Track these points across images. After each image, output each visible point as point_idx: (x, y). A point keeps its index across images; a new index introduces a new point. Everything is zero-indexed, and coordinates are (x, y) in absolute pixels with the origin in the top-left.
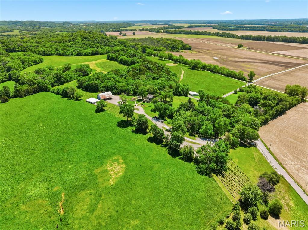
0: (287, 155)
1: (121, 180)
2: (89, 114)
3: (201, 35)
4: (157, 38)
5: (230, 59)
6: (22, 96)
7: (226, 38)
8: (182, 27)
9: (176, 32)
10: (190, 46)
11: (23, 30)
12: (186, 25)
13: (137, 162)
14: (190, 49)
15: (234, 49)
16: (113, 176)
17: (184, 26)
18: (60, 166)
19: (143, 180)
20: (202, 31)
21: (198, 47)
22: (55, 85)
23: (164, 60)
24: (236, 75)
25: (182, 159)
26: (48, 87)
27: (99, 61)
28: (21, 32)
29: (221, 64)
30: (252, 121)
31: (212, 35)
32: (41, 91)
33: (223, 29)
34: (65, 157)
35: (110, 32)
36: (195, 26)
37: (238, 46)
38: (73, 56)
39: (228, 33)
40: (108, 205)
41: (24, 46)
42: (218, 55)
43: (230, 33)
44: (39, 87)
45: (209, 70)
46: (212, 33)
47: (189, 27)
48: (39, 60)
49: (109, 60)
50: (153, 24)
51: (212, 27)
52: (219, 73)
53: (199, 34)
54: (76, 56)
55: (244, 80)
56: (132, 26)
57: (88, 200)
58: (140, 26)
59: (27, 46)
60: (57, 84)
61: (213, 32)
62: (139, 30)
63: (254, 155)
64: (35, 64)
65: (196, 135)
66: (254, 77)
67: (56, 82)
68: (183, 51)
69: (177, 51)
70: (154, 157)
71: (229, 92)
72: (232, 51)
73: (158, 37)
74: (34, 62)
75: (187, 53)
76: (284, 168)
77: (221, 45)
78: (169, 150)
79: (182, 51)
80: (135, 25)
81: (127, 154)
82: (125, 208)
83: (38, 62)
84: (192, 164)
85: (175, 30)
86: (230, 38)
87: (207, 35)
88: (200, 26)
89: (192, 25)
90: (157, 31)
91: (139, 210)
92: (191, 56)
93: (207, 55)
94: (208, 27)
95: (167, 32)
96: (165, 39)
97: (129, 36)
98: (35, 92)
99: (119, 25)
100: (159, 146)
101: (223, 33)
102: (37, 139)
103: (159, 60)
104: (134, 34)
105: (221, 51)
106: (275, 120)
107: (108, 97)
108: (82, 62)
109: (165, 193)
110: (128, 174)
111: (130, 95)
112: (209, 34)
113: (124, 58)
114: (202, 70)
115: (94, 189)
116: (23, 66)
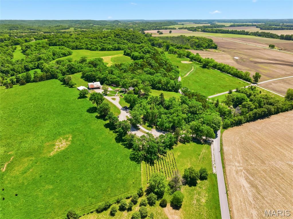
0: (238, 156)
1: (60, 153)
2: (72, 99)
3: (237, 34)
4: (188, 36)
5: (251, 59)
6: (36, 81)
7: (263, 38)
8: (224, 26)
9: (212, 31)
10: (215, 45)
11: (78, 28)
12: (229, 24)
13: (82, 142)
14: (215, 48)
15: (263, 50)
16: (56, 150)
17: (226, 25)
18: (25, 137)
19: (78, 156)
20: (240, 30)
21: (225, 47)
22: (67, 74)
23: (182, 58)
24: (242, 76)
25: (124, 145)
26: (58, 75)
27: (116, 56)
28: (76, 29)
29: (238, 64)
30: (213, 119)
31: (250, 35)
32: (53, 78)
33: (267, 29)
34: (33, 131)
35: (150, 30)
36: (237, 25)
37: (269, 47)
38: (98, 51)
39: (267, 33)
40: (37, 170)
41: (64, 41)
42: (241, 55)
43: (269, 33)
44: (51, 74)
45: (219, 69)
46: (250, 33)
47: (231, 26)
48: (68, 53)
49: (124, 56)
50: (196, 23)
51: (256, 27)
52: (228, 73)
53: (236, 34)
54: (100, 50)
55: (249, 82)
56: (175, 25)
57: (26, 165)
58: (183, 24)
59: (66, 41)
60: (68, 73)
61: (252, 32)
62: (179, 29)
63: (201, 152)
64: (64, 56)
65: (154, 127)
66: (259, 78)
67: (68, 71)
68: (208, 49)
69: (201, 50)
70: (100, 140)
71: (224, 91)
72: (259, 52)
73: (190, 36)
74: (63, 55)
75: (210, 52)
76: (224, 167)
77: (252, 45)
78: (118, 136)
79: (206, 50)
80: (179, 23)
81: (78, 135)
82: (47, 175)
83: (66, 54)
84: (131, 150)
85: (212, 29)
86: (268, 38)
87: (244, 34)
88: (243, 25)
89: (236, 24)
90: (194, 30)
91: (58, 178)
92: (211, 55)
93: (229, 54)
94: (252, 26)
95: (204, 31)
96: (196, 37)
97: (166, 33)
98: (48, 78)
99: (162, 24)
100: (112, 132)
101: (262, 32)
102: (22, 114)
103: (178, 57)
104: (170, 32)
105: (248, 51)
106: (252, 123)
107: (96, 86)
108: (101, 56)
109: (89, 169)
110: (69, 150)
111: (120, 86)
112: (247, 34)
113: (136, 54)
114: (213, 69)
115: (35, 157)
116: (53, 57)
